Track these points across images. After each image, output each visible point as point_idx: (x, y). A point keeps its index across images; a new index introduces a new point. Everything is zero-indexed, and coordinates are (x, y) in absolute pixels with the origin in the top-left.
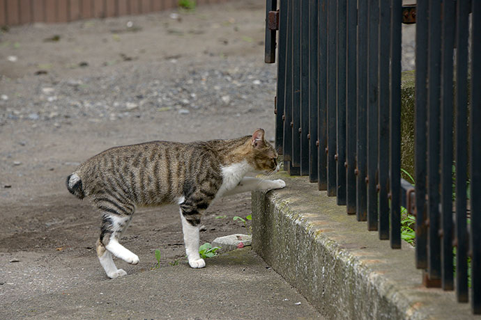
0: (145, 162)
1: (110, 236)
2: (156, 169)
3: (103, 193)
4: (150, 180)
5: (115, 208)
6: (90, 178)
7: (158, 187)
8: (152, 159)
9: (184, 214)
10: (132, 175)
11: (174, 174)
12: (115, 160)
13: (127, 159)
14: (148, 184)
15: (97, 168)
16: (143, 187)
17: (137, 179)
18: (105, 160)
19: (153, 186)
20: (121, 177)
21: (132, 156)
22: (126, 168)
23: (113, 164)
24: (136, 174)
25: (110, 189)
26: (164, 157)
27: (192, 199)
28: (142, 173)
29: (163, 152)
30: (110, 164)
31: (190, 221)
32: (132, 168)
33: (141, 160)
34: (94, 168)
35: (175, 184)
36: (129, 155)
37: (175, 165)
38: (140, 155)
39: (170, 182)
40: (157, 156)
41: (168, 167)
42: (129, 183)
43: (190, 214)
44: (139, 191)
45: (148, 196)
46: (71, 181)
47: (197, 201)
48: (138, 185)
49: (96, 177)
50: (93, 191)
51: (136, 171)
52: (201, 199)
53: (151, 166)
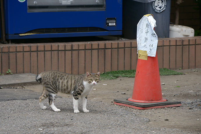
0: (64, 79)
1: (52, 101)
2: (67, 82)
3: (48, 85)
4: (65, 85)
5: (53, 91)
6: (45, 78)
7: (67, 88)
8: (66, 79)
9: (73, 96)
10: (59, 82)
11: (73, 84)
12: (55, 75)
13: (59, 76)
14: (64, 86)
15: (48, 76)
16: (62, 87)
17: (61, 84)
18: (52, 74)
19: (66, 87)
20: (56, 82)
21: (61, 76)
22: (58, 79)
23: (54, 76)
24: (60, 82)
25: (51, 84)
26: (70, 79)
27: (76, 91)
28: (62, 83)
29: (70, 77)
30: (53, 76)
31: (75, 98)
32: (60, 80)
33: (63, 78)
34: (47, 75)
35: (72, 88)
36: (60, 75)
37: (73, 81)
38: (63, 77)
39: (71, 87)
40: (68, 78)
41: (71, 82)
42: (58, 84)
43: (75, 96)
44: (60, 88)
45: (63, 90)
46: (38, 77)
47: (77, 92)
48: (60, 86)
49: (47, 79)
50: (45, 83)
51: (61, 81)
52: (78, 92)
53: (66, 81)
